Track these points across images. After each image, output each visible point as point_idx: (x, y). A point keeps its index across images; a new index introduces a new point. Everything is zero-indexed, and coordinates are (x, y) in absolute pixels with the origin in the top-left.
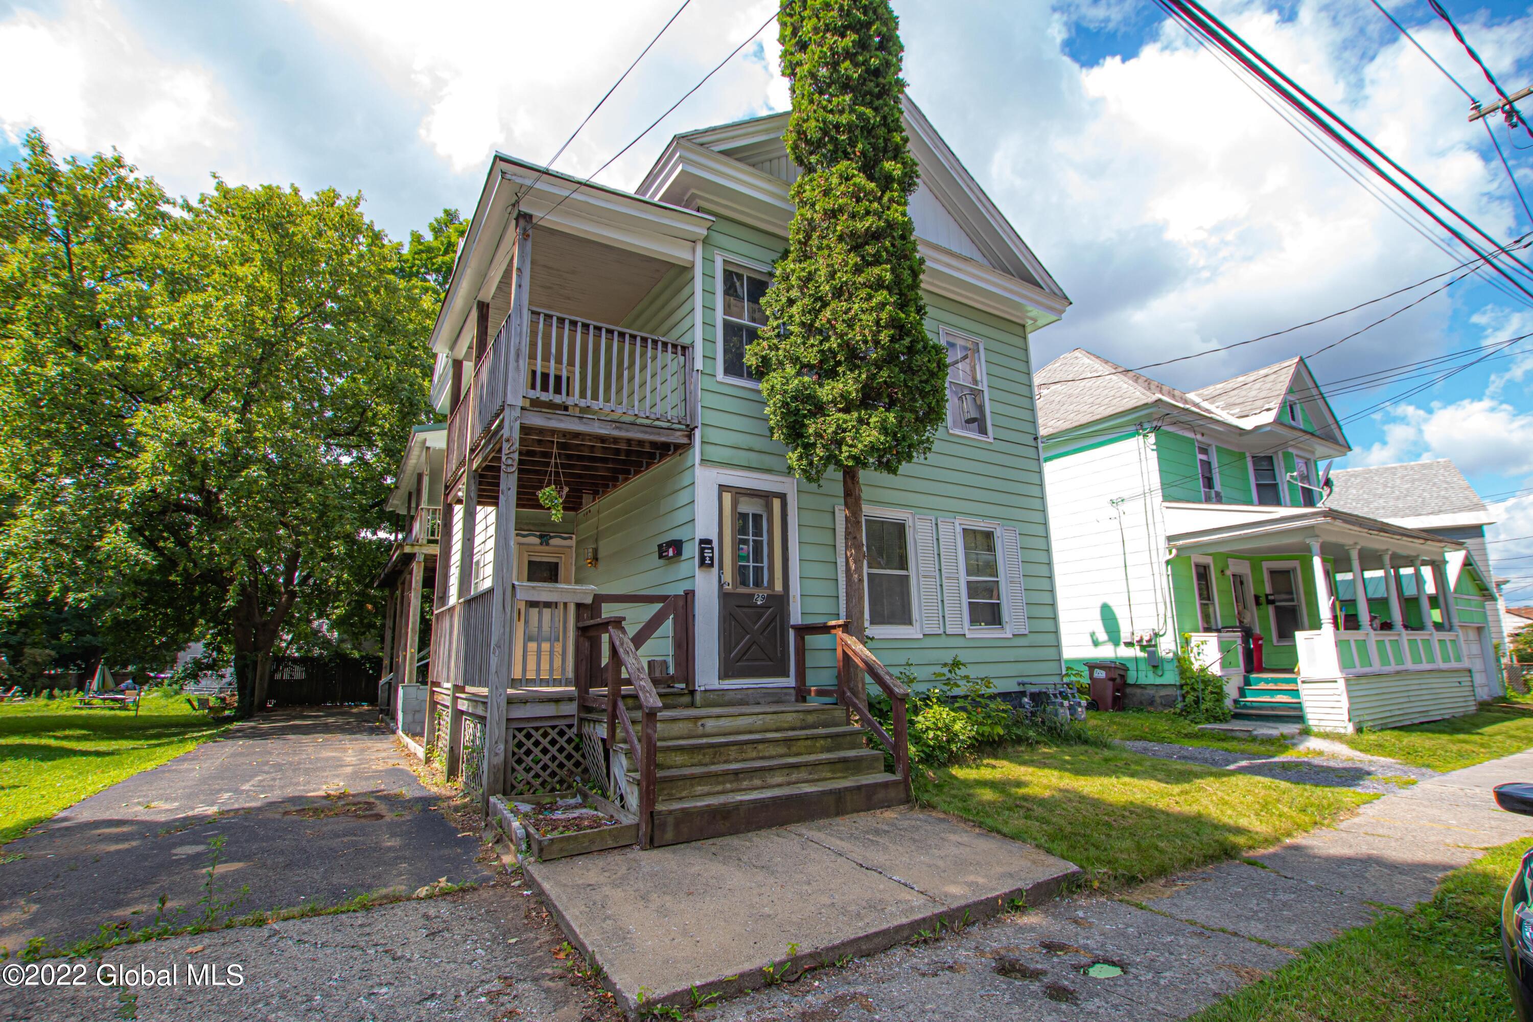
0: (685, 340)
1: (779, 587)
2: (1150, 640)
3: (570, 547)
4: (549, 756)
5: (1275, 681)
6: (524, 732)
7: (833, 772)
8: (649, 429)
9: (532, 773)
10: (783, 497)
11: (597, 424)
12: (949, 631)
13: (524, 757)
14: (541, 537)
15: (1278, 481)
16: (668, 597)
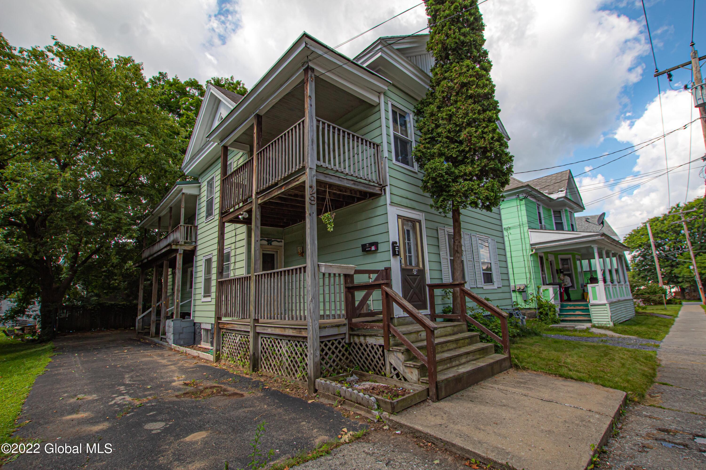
0: (377, 141)
1: (421, 266)
2: (524, 289)
3: (281, 246)
4: (335, 355)
5: (574, 306)
6: (324, 343)
7: (480, 354)
8: (366, 185)
9: (329, 365)
10: (419, 222)
11: (345, 181)
12: (479, 286)
13: (325, 357)
14: (268, 241)
15: (563, 221)
16: (379, 271)
